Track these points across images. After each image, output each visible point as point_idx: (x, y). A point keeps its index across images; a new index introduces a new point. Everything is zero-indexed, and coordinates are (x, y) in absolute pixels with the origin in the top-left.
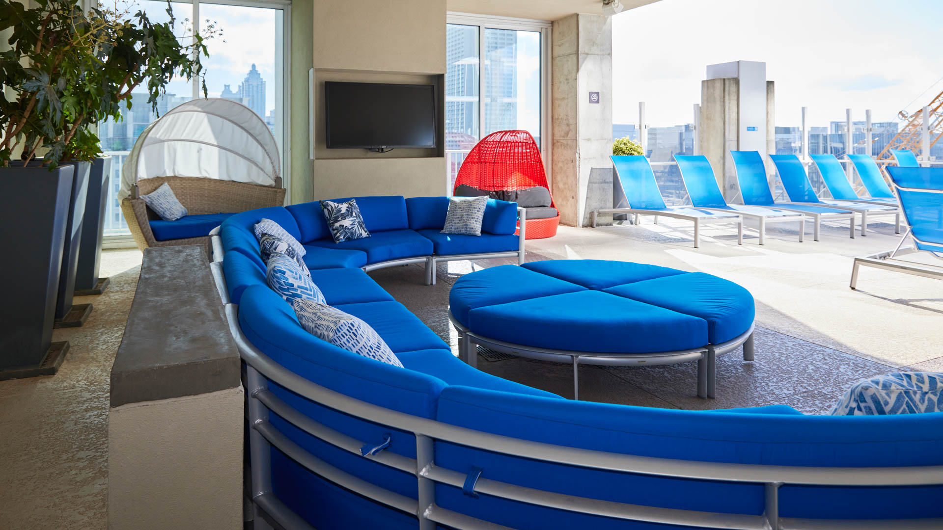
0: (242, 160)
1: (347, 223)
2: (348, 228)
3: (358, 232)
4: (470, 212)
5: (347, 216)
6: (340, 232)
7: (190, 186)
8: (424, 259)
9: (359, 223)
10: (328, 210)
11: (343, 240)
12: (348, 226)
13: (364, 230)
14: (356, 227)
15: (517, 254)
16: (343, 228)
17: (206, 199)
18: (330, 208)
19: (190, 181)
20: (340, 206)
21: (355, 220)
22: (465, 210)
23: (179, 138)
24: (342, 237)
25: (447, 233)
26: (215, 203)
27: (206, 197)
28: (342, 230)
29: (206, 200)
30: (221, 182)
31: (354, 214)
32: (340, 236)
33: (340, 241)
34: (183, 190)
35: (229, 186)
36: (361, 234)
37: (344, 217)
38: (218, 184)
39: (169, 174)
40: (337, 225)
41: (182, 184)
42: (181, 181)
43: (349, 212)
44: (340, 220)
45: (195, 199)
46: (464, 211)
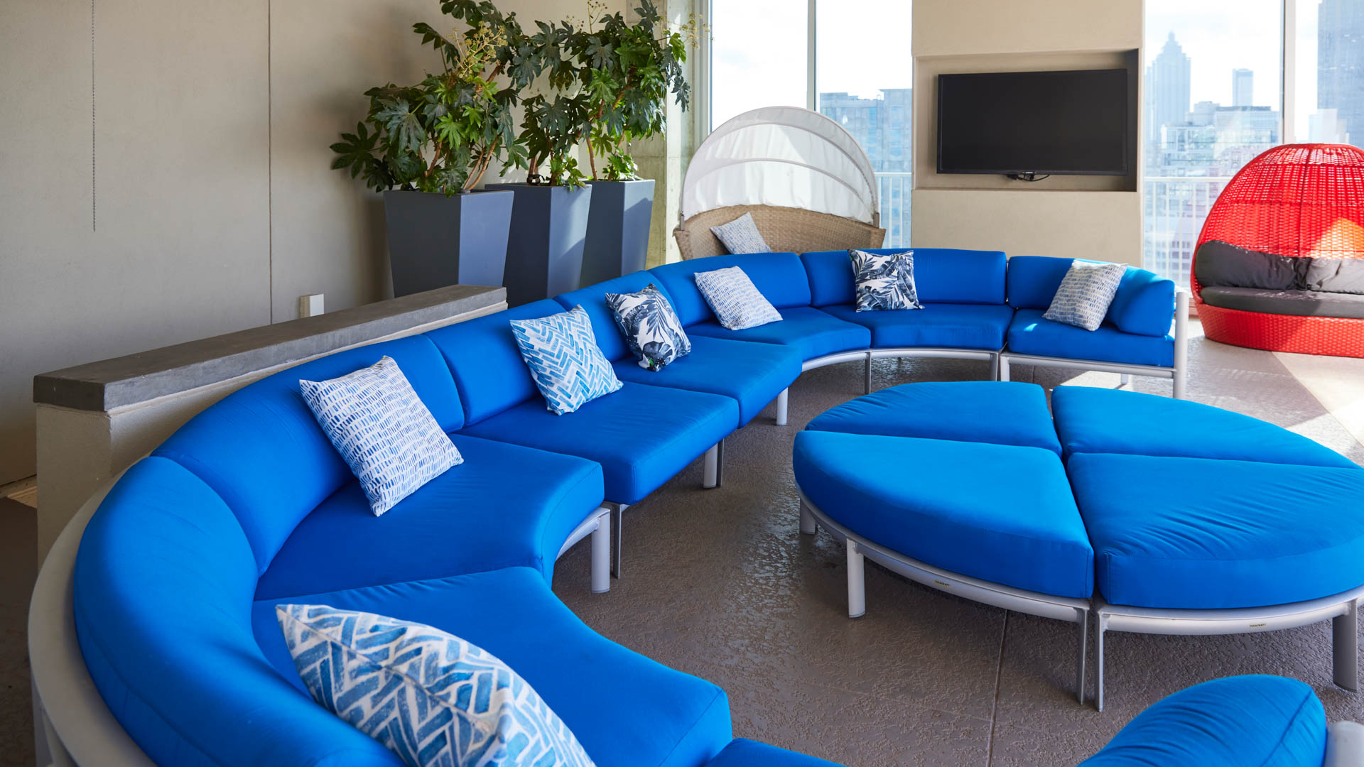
0: (842, 186)
1: (877, 284)
2: (878, 292)
3: (897, 300)
4: (1086, 288)
5: (880, 274)
6: (864, 296)
7: (781, 218)
8: (985, 355)
9: (900, 287)
10: (856, 263)
11: (870, 309)
12: (878, 289)
13: (909, 298)
14: (893, 292)
15: (1170, 374)
16: (869, 292)
17: (799, 235)
18: (858, 261)
19: (782, 212)
20: (875, 259)
21: (894, 281)
22: (1081, 284)
23: (777, 157)
24: (865, 304)
25: (1049, 318)
26: (808, 242)
27: (798, 233)
28: (868, 294)
29: (798, 238)
30: (819, 215)
31: (895, 273)
32: (862, 302)
33: (862, 309)
34: (771, 223)
35: (827, 220)
36: (903, 304)
37: (875, 275)
38: (814, 217)
39: (754, 201)
40: (862, 286)
41: (771, 216)
42: (770, 211)
43: (887, 269)
44: (867, 280)
45: (785, 235)
46: (1078, 286)
